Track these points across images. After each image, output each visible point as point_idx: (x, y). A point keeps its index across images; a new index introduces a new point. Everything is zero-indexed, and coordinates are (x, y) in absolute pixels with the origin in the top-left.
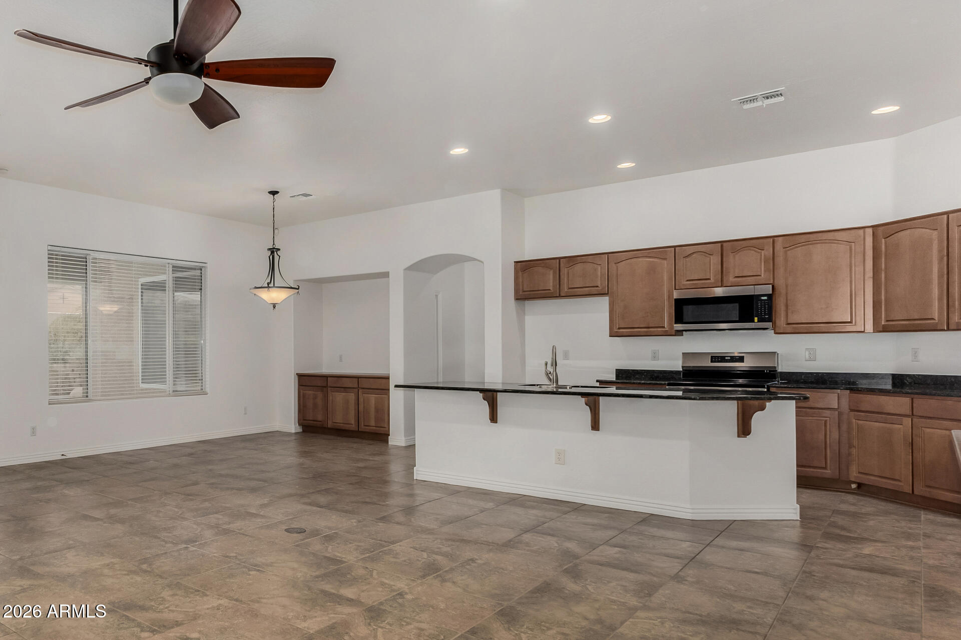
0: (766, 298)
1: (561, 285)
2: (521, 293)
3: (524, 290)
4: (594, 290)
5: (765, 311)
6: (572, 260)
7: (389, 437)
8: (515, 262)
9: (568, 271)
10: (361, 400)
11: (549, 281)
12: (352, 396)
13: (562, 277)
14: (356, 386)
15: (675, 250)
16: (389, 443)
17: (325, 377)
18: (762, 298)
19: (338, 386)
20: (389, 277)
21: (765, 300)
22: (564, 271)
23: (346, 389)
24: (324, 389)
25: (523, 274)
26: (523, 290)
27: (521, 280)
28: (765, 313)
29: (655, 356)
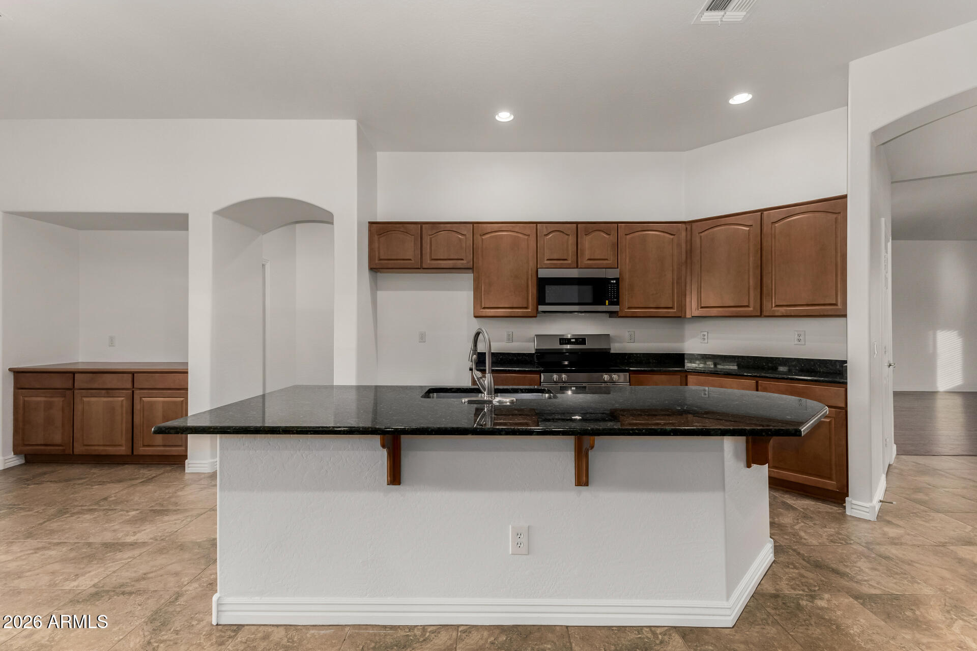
0: (615, 281)
1: (423, 256)
2: (377, 262)
3: (382, 258)
4: (459, 263)
5: (614, 295)
6: (435, 226)
7: (186, 461)
8: (369, 223)
9: (431, 238)
10: (137, 406)
11: (408, 250)
12: (120, 400)
13: (424, 245)
14: (129, 386)
15: (537, 226)
16: (187, 471)
17: (71, 374)
18: (612, 281)
19: (95, 386)
20: (187, 229)
21: (613, 283)
22: (426, 239)
23: (109, 391)
24: (68, 392)
25: (379, 238)
26: (379, 257)
27: (376, 245)
28: (614, 297)
29: (510, 339)
